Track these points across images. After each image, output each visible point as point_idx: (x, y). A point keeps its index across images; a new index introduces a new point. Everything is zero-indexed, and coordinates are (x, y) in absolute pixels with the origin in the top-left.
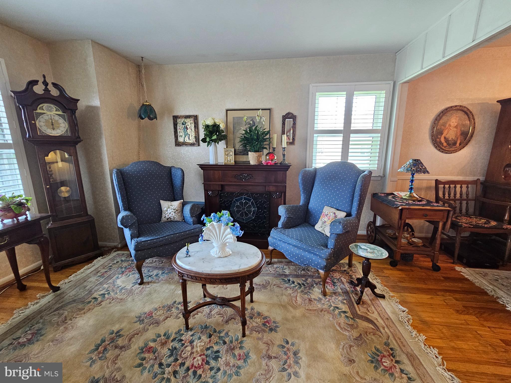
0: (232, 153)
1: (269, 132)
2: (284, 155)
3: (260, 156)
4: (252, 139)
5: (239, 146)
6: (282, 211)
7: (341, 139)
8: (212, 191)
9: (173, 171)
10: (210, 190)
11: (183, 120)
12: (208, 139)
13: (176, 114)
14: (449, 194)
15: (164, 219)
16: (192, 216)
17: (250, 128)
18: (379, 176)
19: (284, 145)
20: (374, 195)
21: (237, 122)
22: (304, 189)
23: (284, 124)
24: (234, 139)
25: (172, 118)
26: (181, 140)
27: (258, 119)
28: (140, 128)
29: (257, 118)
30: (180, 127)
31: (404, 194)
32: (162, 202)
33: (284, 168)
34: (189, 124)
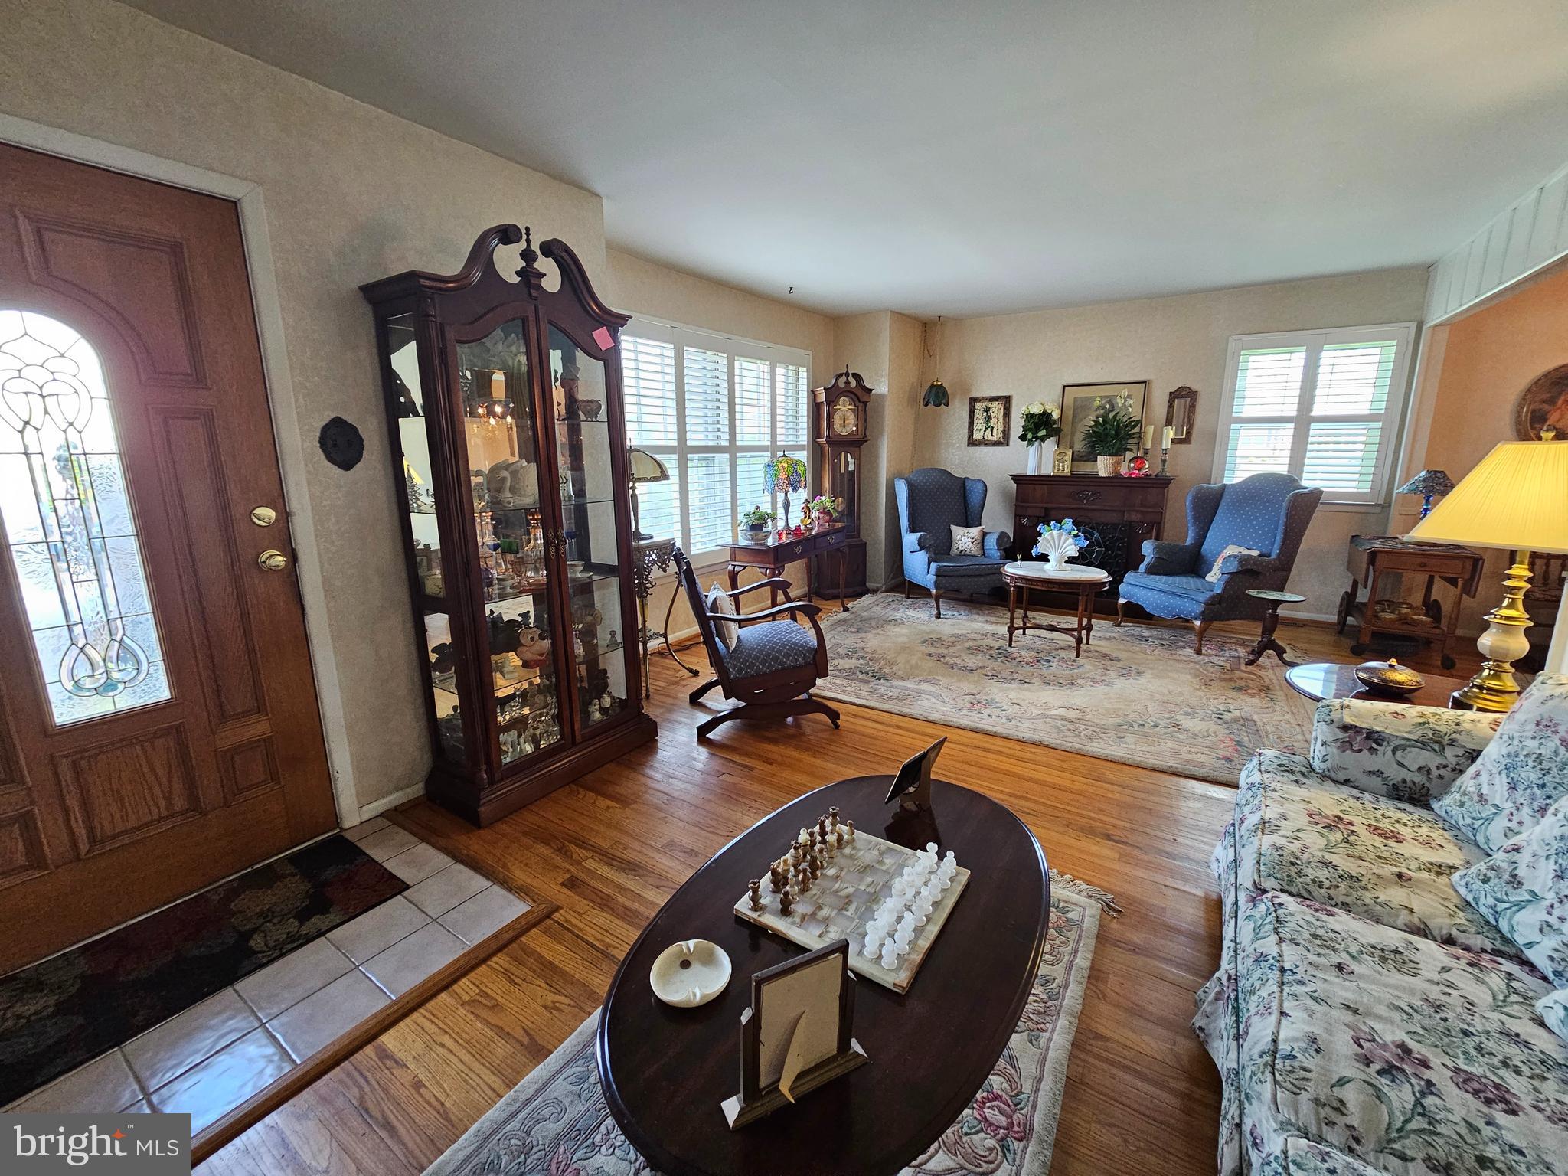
0: (1068, 458)
1: (1139, 422)
2: (1164, 461)
3: (1119, 463)
4: (1107, 435)
5: (1079, 445)
6: (1148, 548)
7: (1291, 432)
8: (1029, 517)
9: (968, 484)
10: (1025, 517)
11: (984, 404)
12: (1030, 436)
13: (974, 395)
15: (954, 551)
16: (999, 549)
17: (1105, 417)
18: (1377, 505)
19: (1166, 444)
21: (1081, 406)
22: (1196, 518)
23: (1171, 406)
24: (1073, 434)
25: (968, 402)
26: (978, 436)
27: (1120, 403)
28: (917, 419)
29: (1119, 400)
30: (979, 415)
32: (953, 527)
33: (1161, 483)
34: (995, 410)
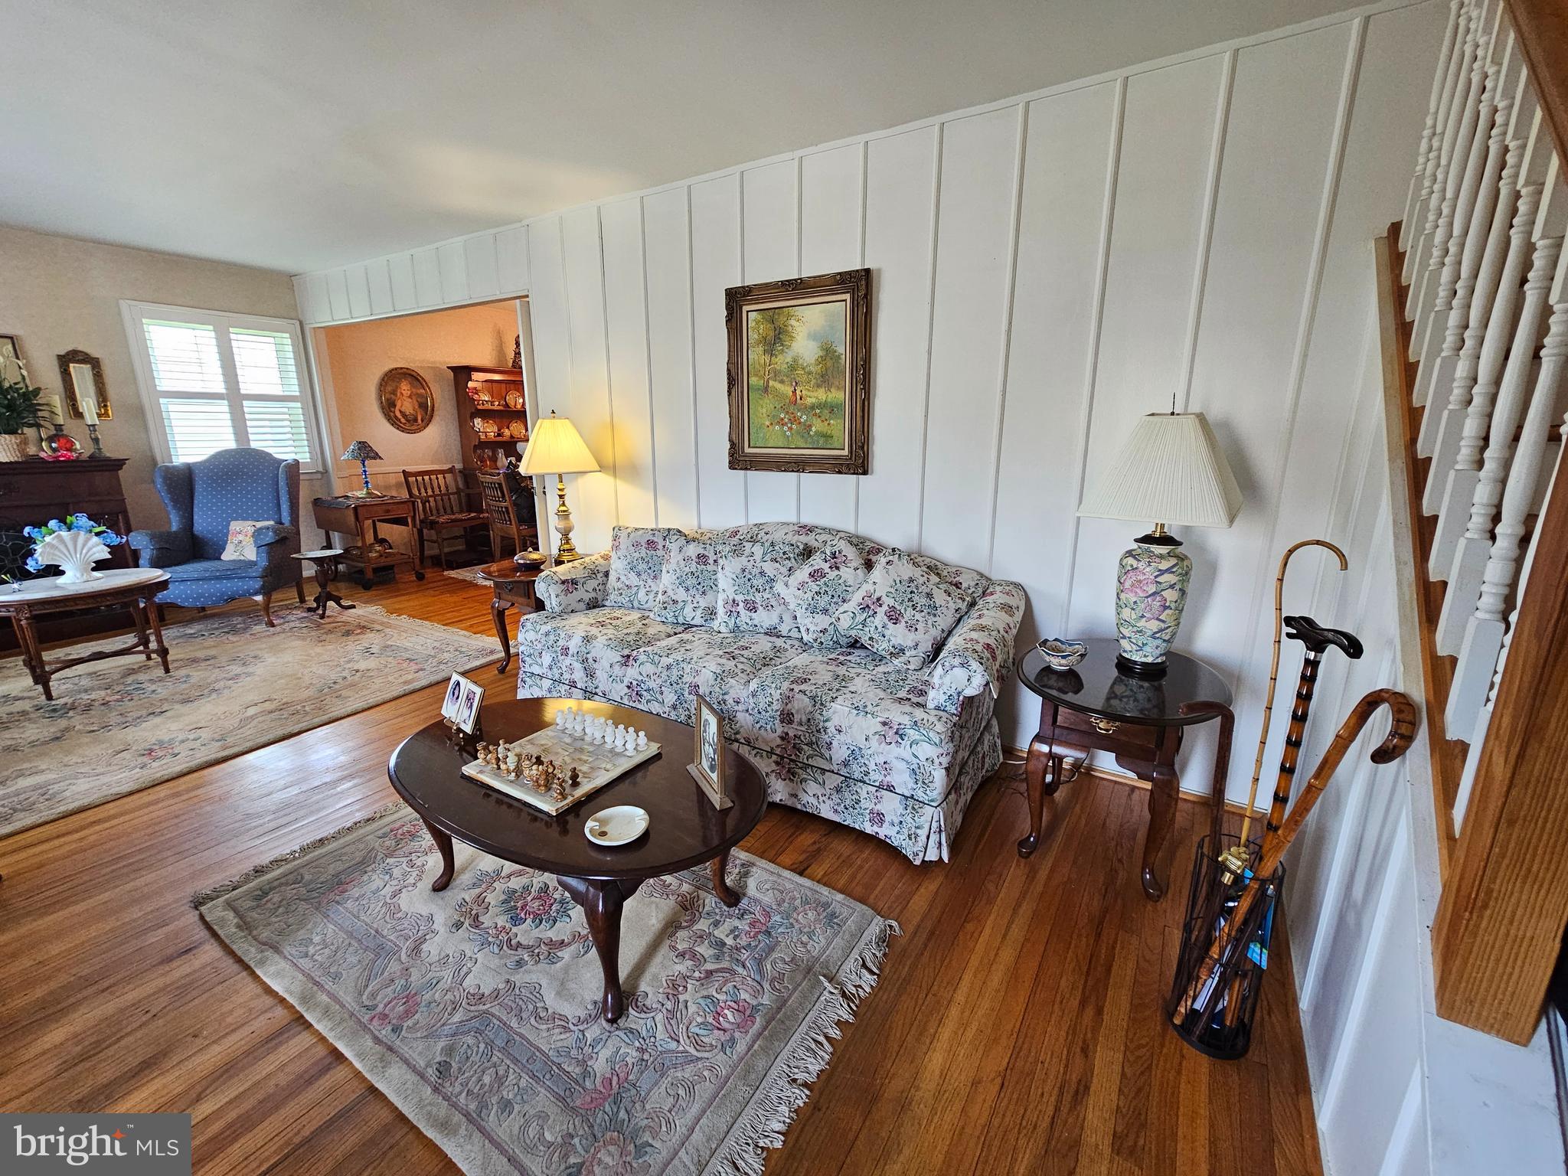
1: (37, 392)
2: (96, 440)
7: (226, 409)
14: (433, 489)
18: (317, 472)
19: (91, 418)
20: (317, 502)
22: (175, 501)
23: (65, 374)
31: (361, 493)
